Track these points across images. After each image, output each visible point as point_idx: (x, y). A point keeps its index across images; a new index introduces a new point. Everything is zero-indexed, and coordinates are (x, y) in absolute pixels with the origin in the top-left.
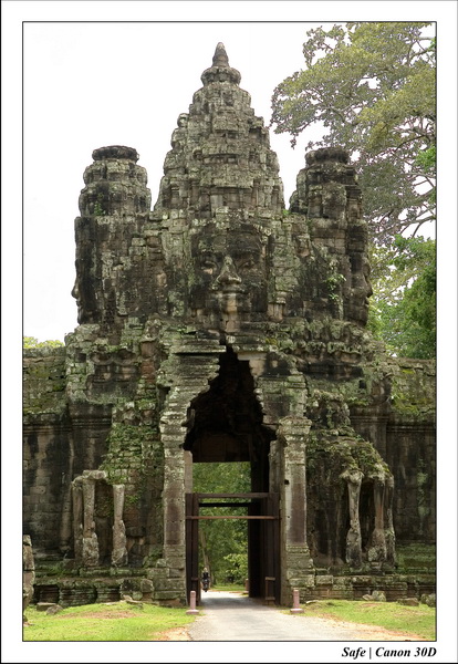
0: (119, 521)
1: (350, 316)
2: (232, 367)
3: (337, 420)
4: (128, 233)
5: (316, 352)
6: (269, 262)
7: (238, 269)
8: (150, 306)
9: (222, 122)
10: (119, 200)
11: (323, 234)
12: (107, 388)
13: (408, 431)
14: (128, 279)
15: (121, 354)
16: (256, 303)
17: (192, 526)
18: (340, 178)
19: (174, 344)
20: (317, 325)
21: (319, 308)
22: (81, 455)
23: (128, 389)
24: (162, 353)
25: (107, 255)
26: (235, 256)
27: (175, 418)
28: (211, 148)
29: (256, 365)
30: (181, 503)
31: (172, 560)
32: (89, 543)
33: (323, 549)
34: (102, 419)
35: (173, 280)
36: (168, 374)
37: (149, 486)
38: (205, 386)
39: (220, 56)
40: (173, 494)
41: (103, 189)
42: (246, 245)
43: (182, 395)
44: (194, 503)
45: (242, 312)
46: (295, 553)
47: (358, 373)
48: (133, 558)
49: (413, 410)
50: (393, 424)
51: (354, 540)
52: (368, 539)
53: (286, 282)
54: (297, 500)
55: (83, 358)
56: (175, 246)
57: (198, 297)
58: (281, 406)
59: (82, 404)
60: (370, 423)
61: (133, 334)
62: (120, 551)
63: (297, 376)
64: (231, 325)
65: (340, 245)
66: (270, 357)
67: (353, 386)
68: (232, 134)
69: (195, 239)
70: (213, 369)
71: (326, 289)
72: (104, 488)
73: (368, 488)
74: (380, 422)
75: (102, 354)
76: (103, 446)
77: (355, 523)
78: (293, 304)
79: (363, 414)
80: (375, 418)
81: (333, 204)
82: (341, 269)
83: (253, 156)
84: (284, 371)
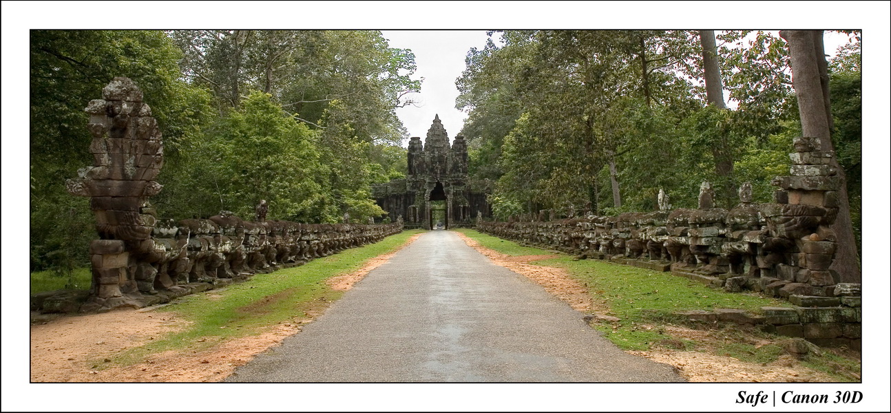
0: (417, 215)
1: (463, 172)
2: (439, 185)
3: (459, 194)
4: (418, 156)
5: (456, 180)
6: (446, 162)
7: (439, 165)
8: (422, 172)
9: (437, 133)
10: (416, 149)
11: (458, 155)
12: (415, 189)
13: (474, 196)
14: (418, 165)
15: (417, 181)
16: (444, 171)
17: (431, 215)
18: (461, 143)
19: (427, 181)
20: (456, 175)
21: (457, 171)
22: (410, 201)
23: (418, 188)
24: (425, 182)
25: (414, 161)
26: (439, 162)
27: (427, 195)
28: (434, 139)
29: (443, 184)
30: (429, 211)
31: (427, 222)
32: (412, 219)
33: (456, 219)
34: (413, 194)
35: (427, 166)
36: (426, 187)
37: (423, 208)
38: (433, 189)
39: (437, 121)
40: (427, 210)
41: (413, 147)
42: (441, 160)
43: (428, 191)
44: (431, 211)
45: (441, 173)
46: (450, 220)
47: (464, 184)
48: (420, 221)
49: (475, 191)
50: (471, 194)
51: (461, 217)
52: (464, 218)
53: (450, 166)
54: (450, 211)
55: (409, 182)
56: (427, 159)
57: (432, 170)
58: (448, 192)
59: (409, 192)
60: (467, 194)
61: (420, 177)
62: (418, 220)
63: (451, 186)
64: (438, 176)
65: (461, 157)
66: (446, 182)
67: (463, 187)
68: (439, 135)
69: (431, 158)
70: (435, 185)
71: (458, 167)
72: (414, 208)
73: (464, 208)
74: (469, 194)
75: (413, 181)
76: (414, 200)
77: (462, 214)
78: (451, 170)
79: (465, 193)
81: (460, 149)
82: (461, 163)
83: (443, 140)
84: (449, 185)
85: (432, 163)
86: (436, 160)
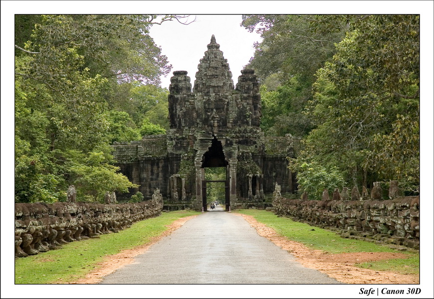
0: (184, 189)
1: (253, 124)
2: (216, 144)
3: (247, 158)
4: (185, 100)
5: (242, 137)
6: (227, 109)
7: (217, 113)
8: (191, 124)
9: (213, 64)
10: (181, 89)
11: (246, 99)
12: (179, 149)
13: (270, 160)
14: (185, 114)
15: (183, 138)
16: (223, 123)
17: (204, 190)
18: (251, 80)
19: (199, 137)
20: (242, 128)
21: (243, 123)
22: (172, 169)
23: (185, 149)
24: (195, 139)
25: (178, 107)
26: (217, 109)
27: (199, 159)
28: (209, 73)
29: (223, 142)
30: (201, 184)
31: (199, 199)
32: (175, 195)
33: (242, 196)
34: (178, 158)
35: (198, 115)
36: (196, 146)
37: (192, 178)
38: (207, 150)
39: (213, 46)
40: (198, 181)
41: (176, 86)
42: (220, 105)
43: (201, 153)
44: (204, 183)
45: (219, 126)
46: (233, 196)
47: (255, 143)
48: (188, 199)
49: (272, 154)
50: (266, 158)
51: (250, 193)
52: (254, 193)
53: (233, 115)
54: (233, 182)
55: (172, 139)
56: (199, 105)
57: (206, 121)
58: (230, 155)
59: (172, 154)
60: (258, 158)
61: (187, 132)
62: (184, 197)
63: (235, 145)
64: (216, 130)
65: (251, 102)
66: (227, 140)
67: (253, 147)
68: (216, 68)
69: (205, 103)
70: (210, 144)
71: (245, 117)
72: (179, 179)
73: (254, 178)
74: (261, 158)
75: (177, 138)
76: (179, 166)
77: (250, 188)
78: (235, 122)
79: (256, 155)
80: (260, 157)
81: (248, 89)
82: (250, 110)
83: (223, 75)
84: (231, 144)
85: (207, 110)
86: (212, 106)
